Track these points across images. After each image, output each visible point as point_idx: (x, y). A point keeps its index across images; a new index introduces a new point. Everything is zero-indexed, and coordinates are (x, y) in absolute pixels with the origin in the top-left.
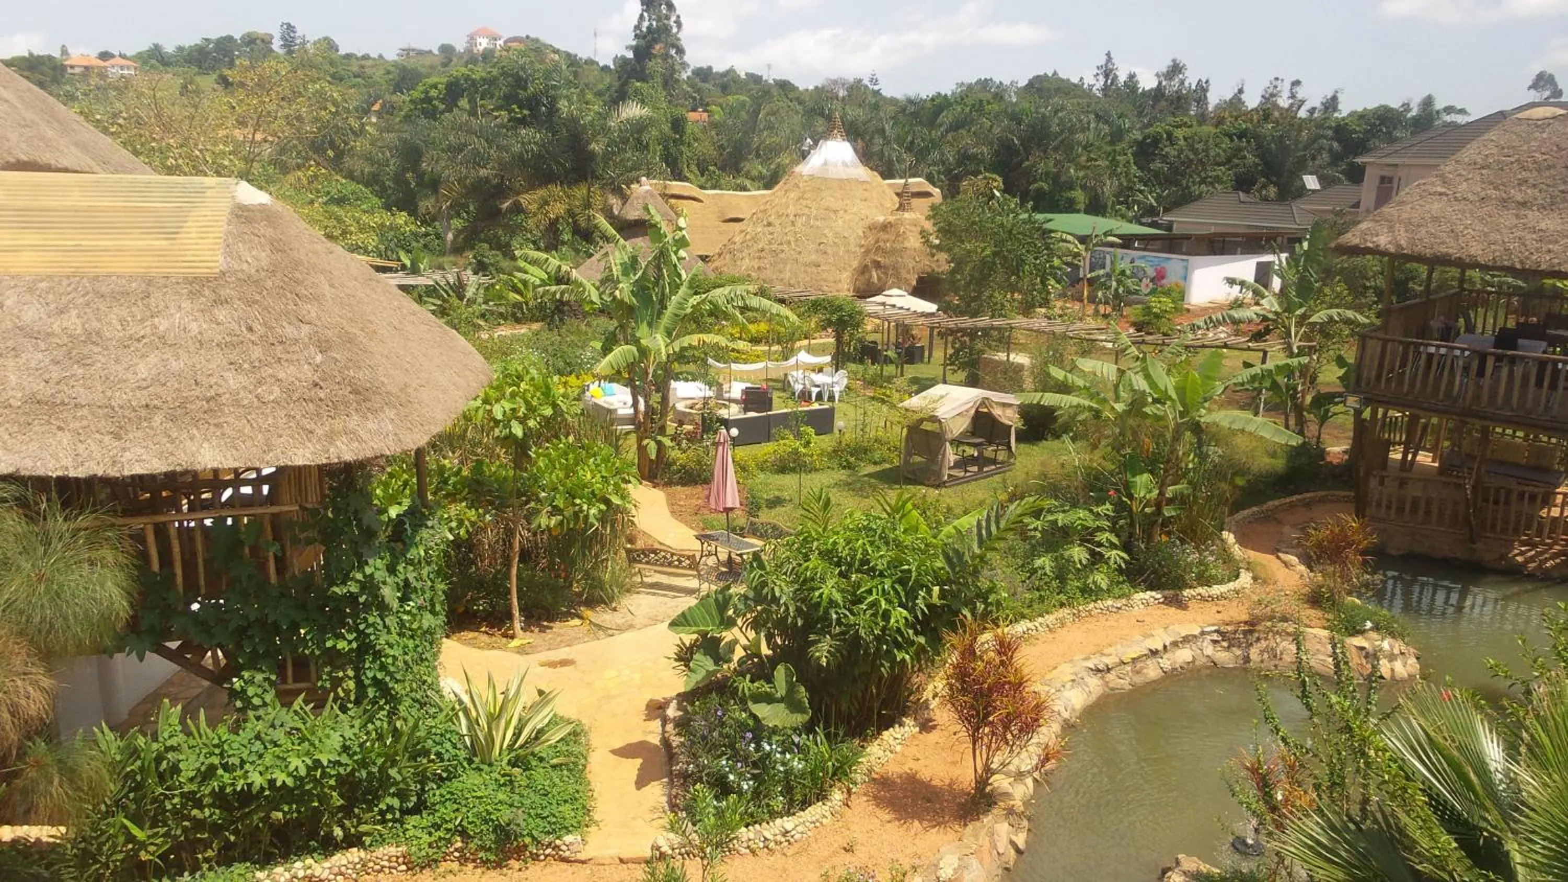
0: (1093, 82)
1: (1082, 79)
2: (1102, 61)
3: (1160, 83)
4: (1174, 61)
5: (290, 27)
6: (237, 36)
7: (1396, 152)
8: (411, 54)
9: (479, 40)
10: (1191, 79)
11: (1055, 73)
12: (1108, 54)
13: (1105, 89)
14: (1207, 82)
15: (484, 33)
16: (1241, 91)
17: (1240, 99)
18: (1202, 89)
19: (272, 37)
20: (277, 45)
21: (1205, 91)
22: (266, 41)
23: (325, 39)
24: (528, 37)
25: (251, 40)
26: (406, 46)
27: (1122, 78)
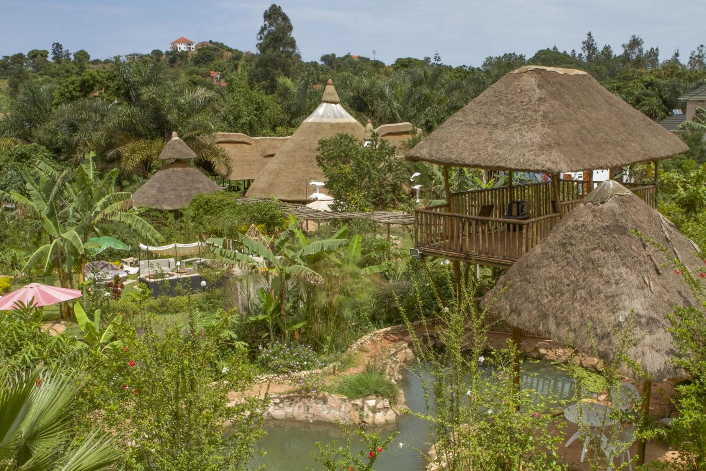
0: (581, 52)
1: (574, 51)
2: (585, 39)
3: (626, 51)
4: (634, 36)
5: (58, 46)
6: (25, 53)
7: (701, 92)
8: (136, 57)
9: (179, 46)
10: (646, 48)
11: (555, 48)
12: (589, 35)
13: (589, 57)
14: (657, 49)
15: (182, 40)
16: (677, 55)
17: (677, 60)
18: (654, 53)
19: (47, 52)
20: (50, 58)
21: (656, 55)
22: (44, 54)
23: (82, 51)
24: (211, 42)
25: (34, 55)
26: (132, 52)
27: (600, 49)
